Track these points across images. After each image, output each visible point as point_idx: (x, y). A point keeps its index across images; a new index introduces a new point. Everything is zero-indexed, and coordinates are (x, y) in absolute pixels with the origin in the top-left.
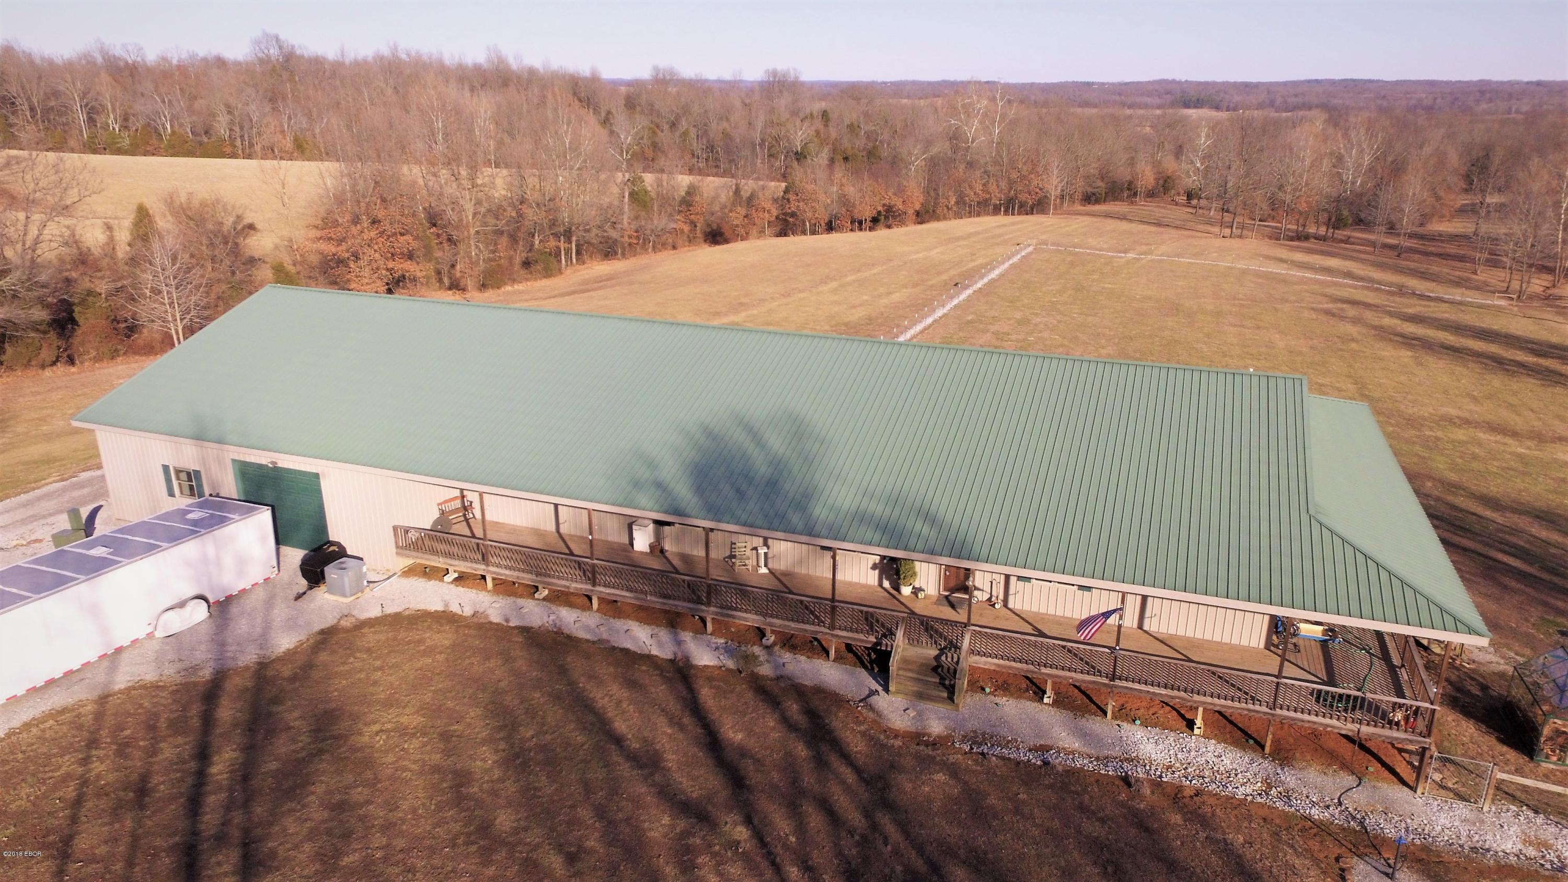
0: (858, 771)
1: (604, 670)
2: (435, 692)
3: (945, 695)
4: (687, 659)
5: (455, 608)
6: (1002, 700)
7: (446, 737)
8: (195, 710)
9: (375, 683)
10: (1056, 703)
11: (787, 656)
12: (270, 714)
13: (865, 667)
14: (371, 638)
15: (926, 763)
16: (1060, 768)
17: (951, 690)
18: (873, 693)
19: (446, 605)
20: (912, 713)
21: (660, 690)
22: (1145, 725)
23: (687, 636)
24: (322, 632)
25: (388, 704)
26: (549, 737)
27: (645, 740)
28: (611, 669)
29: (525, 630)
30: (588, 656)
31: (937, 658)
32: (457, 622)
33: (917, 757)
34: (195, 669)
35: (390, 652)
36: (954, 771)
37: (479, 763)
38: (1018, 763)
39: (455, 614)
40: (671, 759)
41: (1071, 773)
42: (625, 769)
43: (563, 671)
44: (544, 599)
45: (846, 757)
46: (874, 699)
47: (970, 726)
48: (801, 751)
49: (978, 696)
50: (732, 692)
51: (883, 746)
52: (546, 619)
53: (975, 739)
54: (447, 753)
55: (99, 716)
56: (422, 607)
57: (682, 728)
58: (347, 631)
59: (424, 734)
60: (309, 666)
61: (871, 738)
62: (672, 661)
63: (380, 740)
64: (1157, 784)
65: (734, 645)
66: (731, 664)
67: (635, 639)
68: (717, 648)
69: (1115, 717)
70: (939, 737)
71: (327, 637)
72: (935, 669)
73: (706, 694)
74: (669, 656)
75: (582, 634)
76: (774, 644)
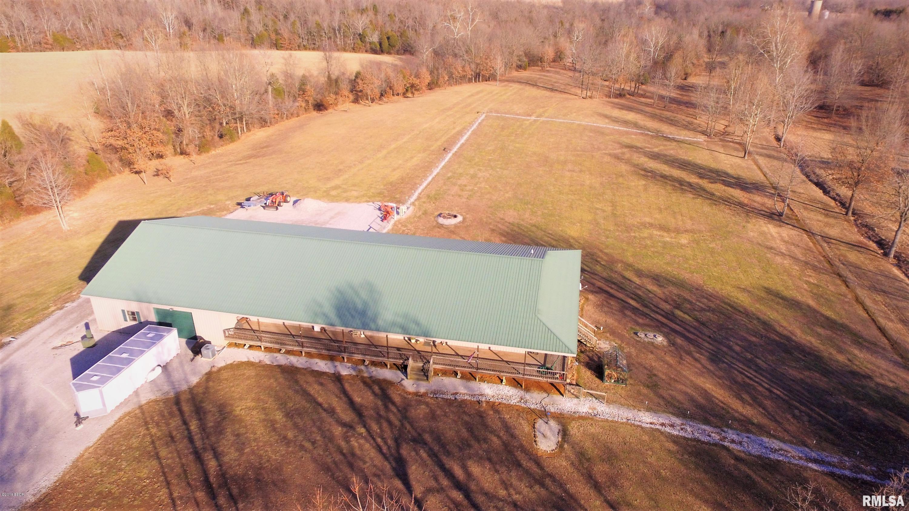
0: (397, 407)
1: (311, 379)
2: (255, 393)
3: (426, 378)
4: (339, 373)
5: (252, 360)
6: (444, 378)
7: (264, 409)
8: (175, 408)
9: (233, 392)
10: (462, 378)
11: (373, 368)
12: (202, 407)
13: (400, 370)
14: (225, 375)
15: (419, 402)
16: (460, 400)
17: (427, 376)
18: (403, 379)
19: (248, 359)
20: (415, 386)
21: (331, 386)
22: (488, 383)
23: (337, 364)
24: (206, 374)
25: (241, 399)
26: (298, 406)
27: (329, 404)
28: (314, 379)
29: (279, 366)
30: (304, 375)
31: (423, 366)
32: (254, 365)
33: (416, 400)
34: (167, 393)
35: (234, 379)
36: (427, 404)
37: (277, 417)
38: (447, 399)
39: (253, 362)
40: (338, 410)
41: (463, 401)
42: (324, 414)
43: (297, 382)
44: (284, 353)
45: (394, 403)
46: (403, 382)
47: (433, 388)
48: (380, 403)
49: (437, 377)
50: (355, 384)
51: (405, 398)
52: (286, 361)
53: (435, 393)
54: (266, 415)
55: (143, 413)
56: (240, 360)
57: (340, 398)
58: (216, 372)
59: (257, 409)
60: (207, 388)
61: (402, 396)
62: (334, 374)
63: (243, 413)
64: (488, 402)
65: (355, 366)
66: (354, 373)
67: (319, 366)
68: (349, 368)
69: (479, 381)
70: (424, 393)
71: (209, 376)
72: (422, 370)
73: (347, 386)
74: (333, 372)
75: (300, 366)
76: (368, 364)
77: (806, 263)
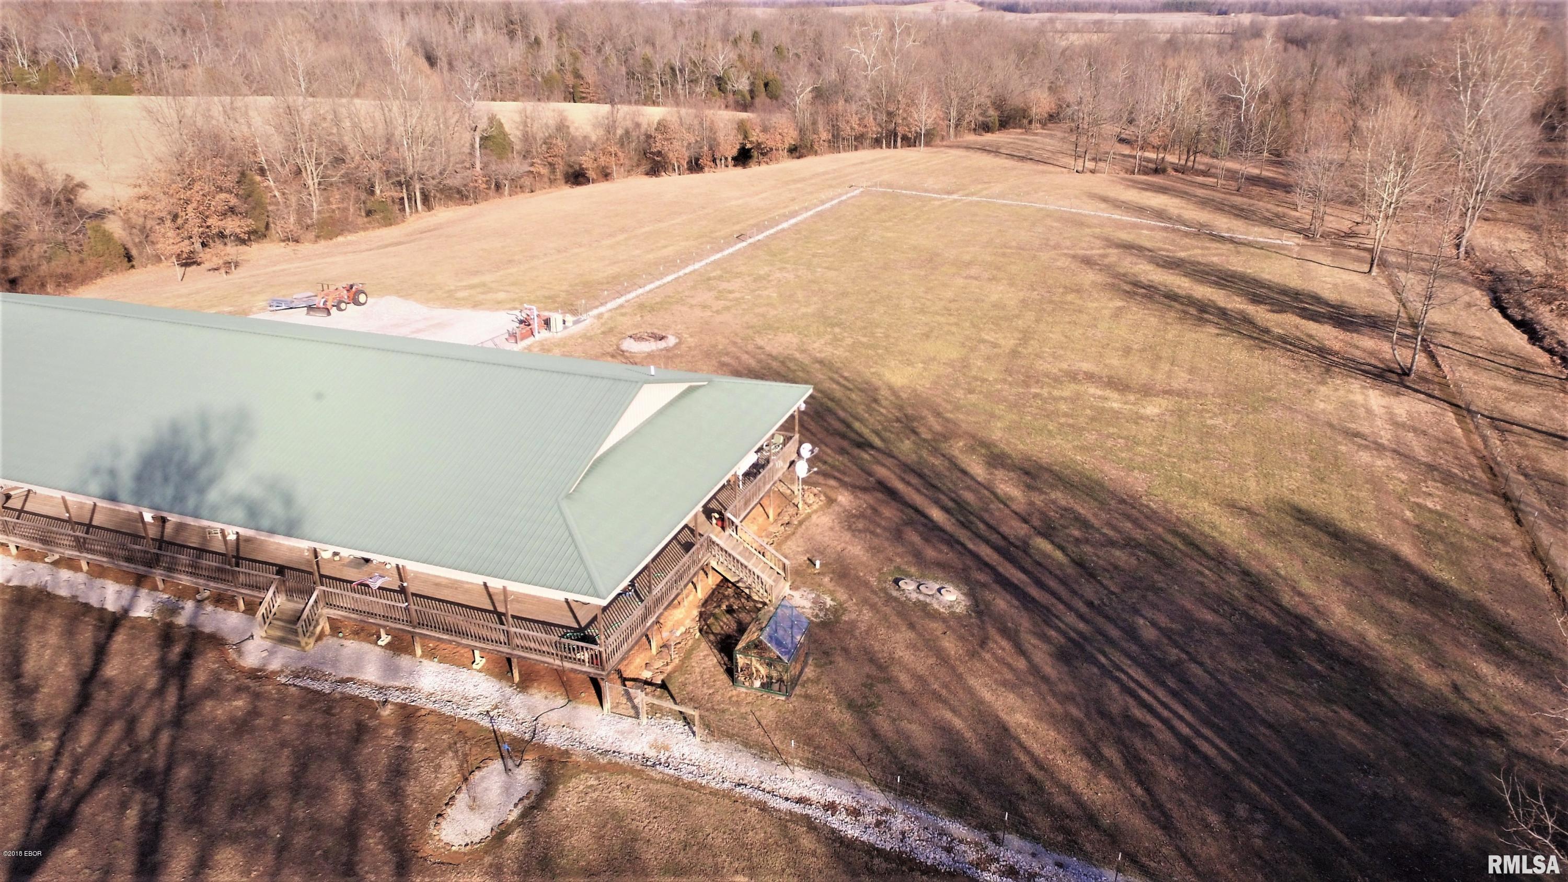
1: (52, 621)
4: (126, 612)
10: (387, 646)
11: (209, 609)
16: (338, 696)
18: (250, 638)
22: (440, 662)
23: (142, 592)
28: (59, 620)
30: (49, 610)
38: (312, 691)
44: (52, 562)
46: (247, 642)
47: (304, 663)
49: (332, 640)
51: (218, 680)
52: (42, 579)
53: (299, 674)
61: (215, 673)
62: (115, 613)
64: (403, 707)
65: (174, 600)
69: (423, 656)
70: (272, 672)
74: (116, 609)
75: (59, 591)
76: (206, 599)
77: (1431, 468)
